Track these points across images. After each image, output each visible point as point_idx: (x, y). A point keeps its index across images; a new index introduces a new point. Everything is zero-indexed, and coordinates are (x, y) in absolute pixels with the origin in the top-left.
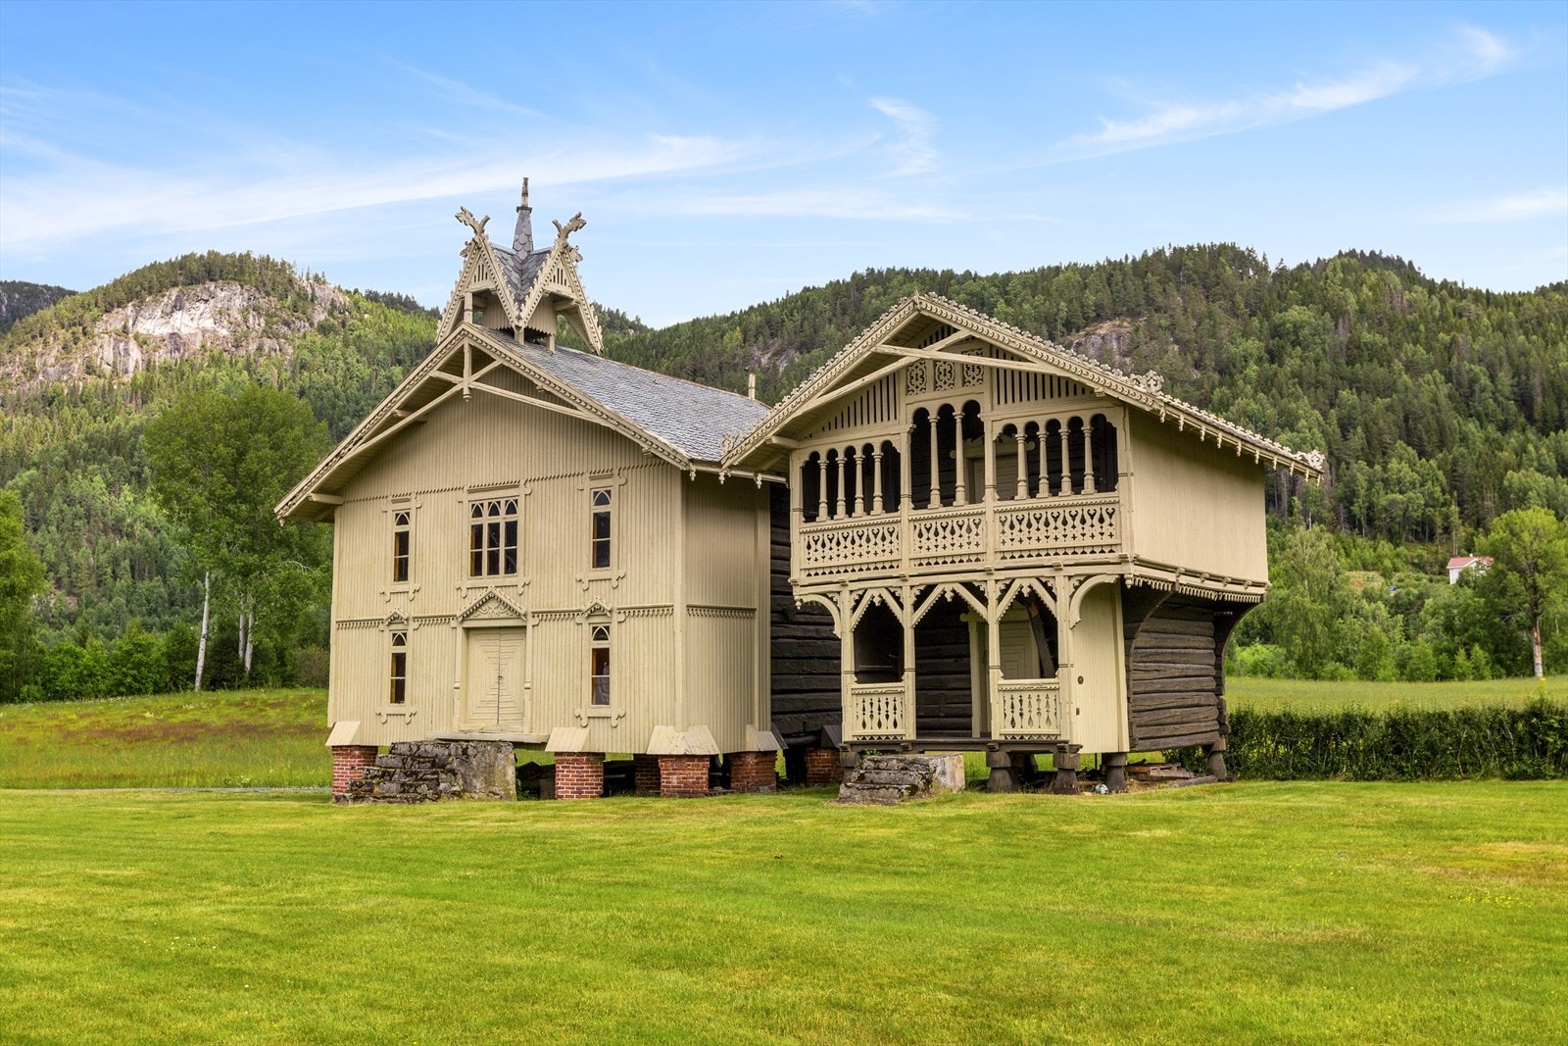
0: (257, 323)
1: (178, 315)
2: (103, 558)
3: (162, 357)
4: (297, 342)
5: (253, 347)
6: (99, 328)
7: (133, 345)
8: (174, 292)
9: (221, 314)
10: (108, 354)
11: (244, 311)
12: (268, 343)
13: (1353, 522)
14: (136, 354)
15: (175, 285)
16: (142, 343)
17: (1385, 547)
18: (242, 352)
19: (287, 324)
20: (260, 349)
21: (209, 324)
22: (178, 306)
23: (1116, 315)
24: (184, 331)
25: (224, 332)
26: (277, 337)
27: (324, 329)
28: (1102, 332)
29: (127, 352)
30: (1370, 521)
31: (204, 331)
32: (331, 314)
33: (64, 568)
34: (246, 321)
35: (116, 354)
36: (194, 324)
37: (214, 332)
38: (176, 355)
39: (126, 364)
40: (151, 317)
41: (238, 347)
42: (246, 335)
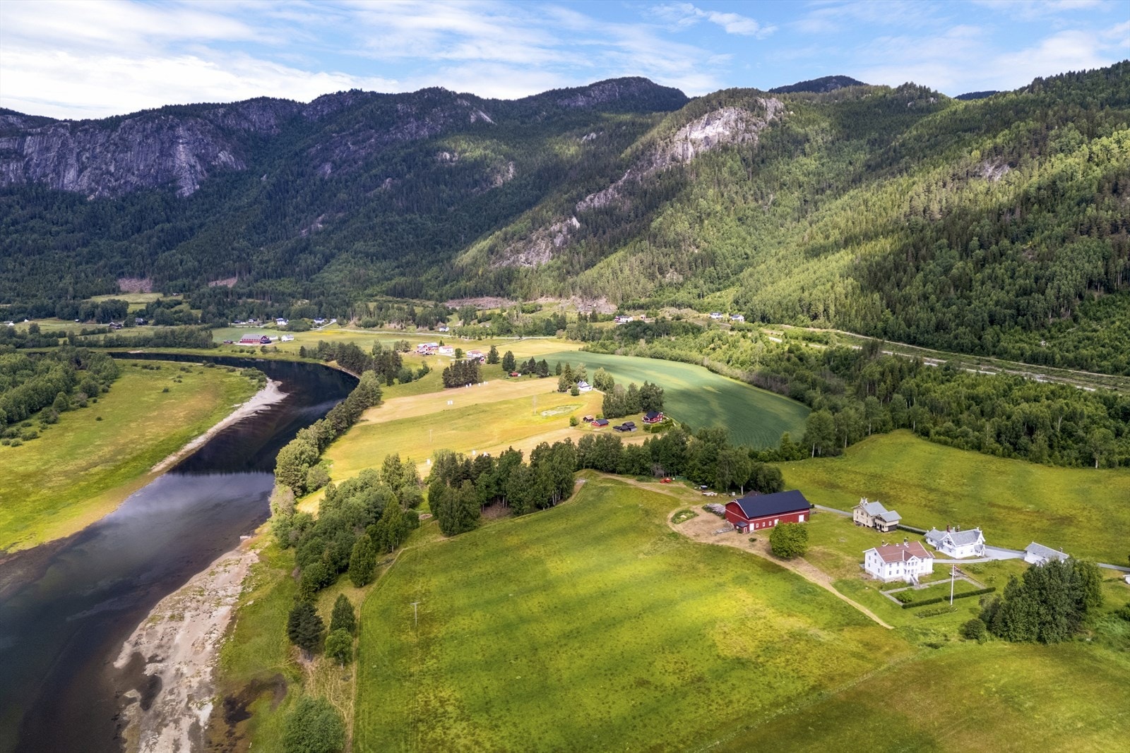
0: (742, 126)
1: (708, 127)
2: (691, 259)
3: (702, 149)
4: (760, 133)
5: (740, 139)
6: (676, 138)
7: (690, 145)
8: (706, 116)
9: (726, 124)
10: (680, 150)
11: (736, 121)
12: (747, 136)
14: (691, 149)
15: (706, 112)
16: (693, 143)
18: (736, 142)
19: (755, 125)
20: (743, 140)
21: (721, 130)
22: (708, 123)
24: (711, 135)
25: (727, 133)
26: (750, 132)
27: (773, 124)
29: (688, 149)
31: (719, 134)
32: (775, 115)
33: (677, 264)
34: (737, 126)
35: (683, 150)
36: (714, 131)
37: (723, 133)
38: (708, 147)
39: (687, 154)
40: (697, 130)
41: (733, 139)
42: (737, 133)
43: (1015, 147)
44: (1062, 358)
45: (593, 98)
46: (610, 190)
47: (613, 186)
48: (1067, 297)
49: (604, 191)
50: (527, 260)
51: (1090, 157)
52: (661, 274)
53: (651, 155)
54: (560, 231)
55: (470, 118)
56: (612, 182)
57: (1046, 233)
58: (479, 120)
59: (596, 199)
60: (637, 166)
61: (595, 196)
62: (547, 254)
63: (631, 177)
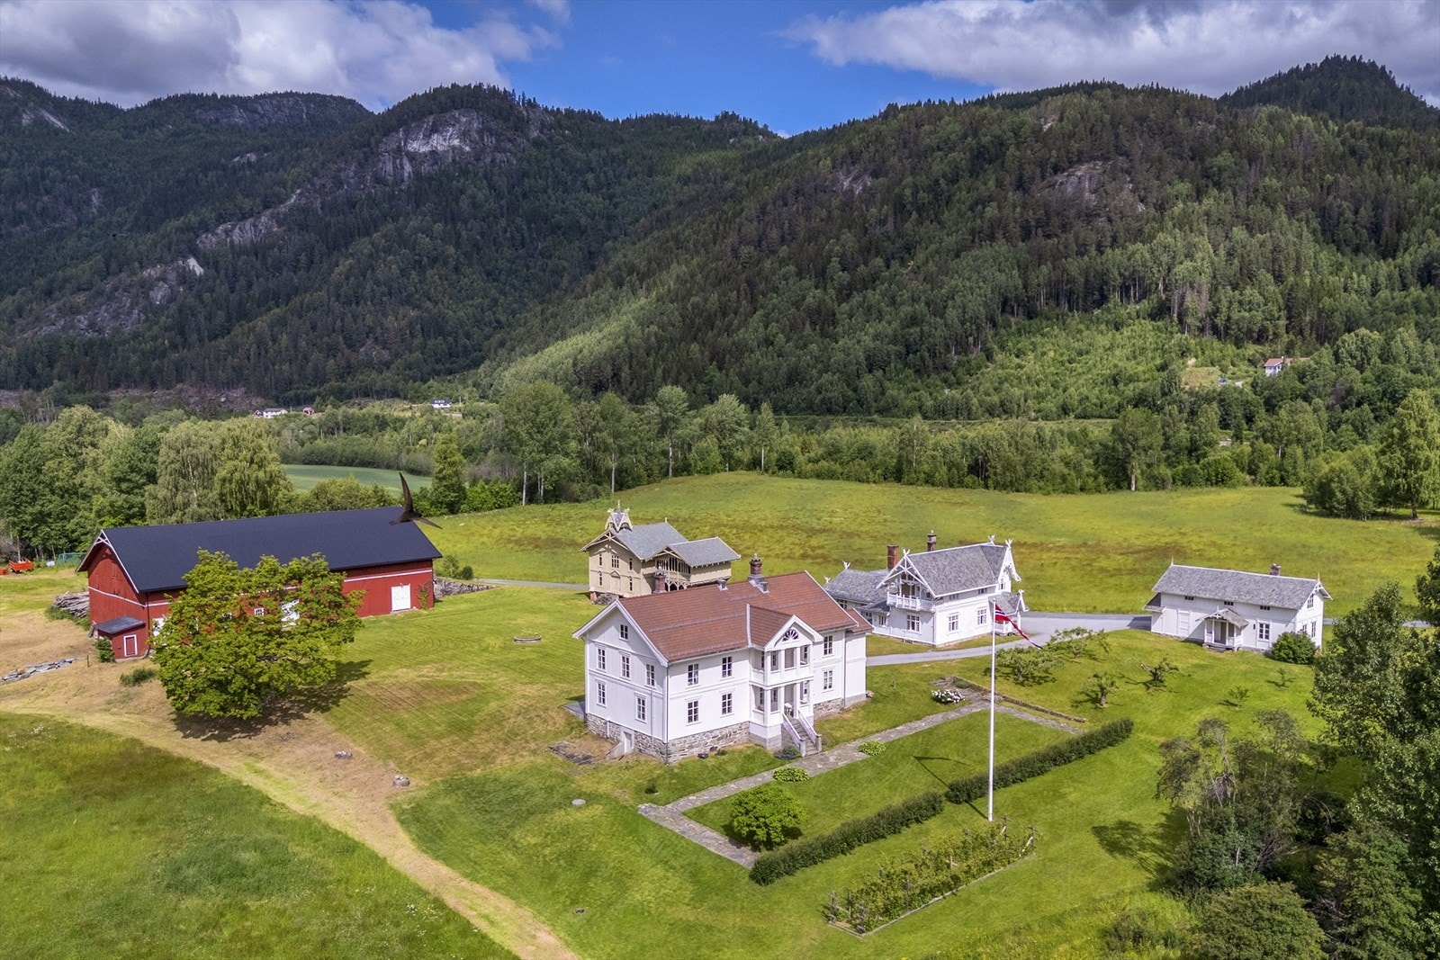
0: (490, 141)
1: (435, 136)
2: (404, 323)
3: (425, 168)
4: (519, 155)
5: (488, 160)
6: (382, 148)
7: (405, 161)
8: (431, 119)
9: (464, 135)
10: (389, 167)
11: (480, 132)
12: (499, 156)
13: (1215, 330)
14: (408, 168)
15: (431, 113)
16: (413, 157)
17: (1230, 349)
18: (481, 164)
19: (510, 140)
20: (493, 161)
21: (456, 142)
22: (434, 129)
23: (1093, 159)
24: (439, 148)
25: (467, 149)
26: (504, 151)
27: (537, 144)
28: (1079, 174)
29: (402, 167)
30: (1227, 328)
31: (454, 148)
32: (541, 132)
33: (379, 331)
34: (482, 140)
35: (395, 167)
36: (446, 144)
37: (461, 149)
38: (436, 167)
39: (402, 175)
40: (416, 139)
41: (478, 160)
42: (483, 150)
43: (877, 151)
44: (981, 403)
45: (262, 116)
46: (263, 219)
47: (268, 212)
48: (974, 320)
49: (251, 220)
50: (92, 325)
51: (979, 153)
52: (350, 347)
53: (339, 170)
54: (163, 279)
55: (21, 117)
56: (266, 207)
57: (933, 247)
58: (40, 123)
59: (237, 230)
60: (313, 185)
61: (234, 227)
62: (135, 316)
63: (303, 201)
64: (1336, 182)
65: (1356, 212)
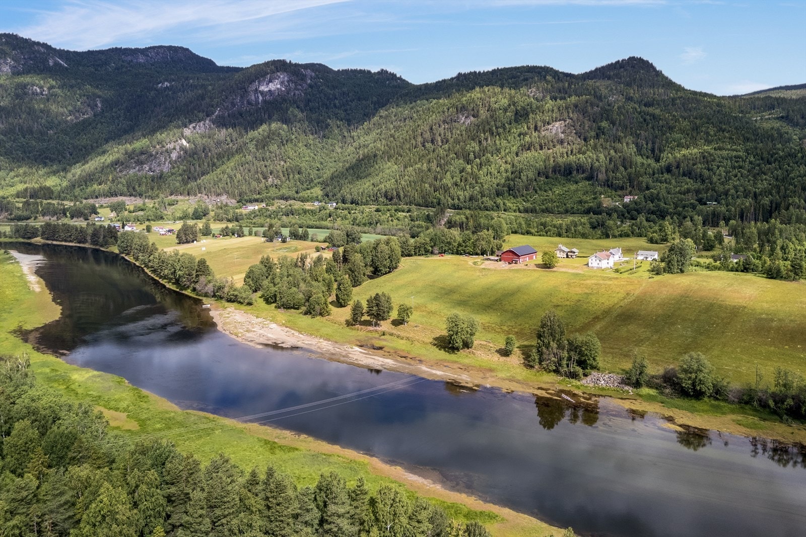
0: (292, 85)
1: (270, 84)
2: (283, 169)
3: (268, 98)
4: (304, 91)
5: (292, 94)
6: (250, 89)
7: (259, 95)
8: (269, 76)
9: (282, 83)
10: (253, 98)
11: (288, 82)
12: (297, 92)
13: (608, 186)
14: (261, 98)
16: (262, 93)
17: (614, 192)
18: (290, 95)
19: (300, 85)
20: (294, 94)
21: (279, 86)
22: (270, 81)
23: (560, 120)
24: (272, 89)
25: (283, 89)
26: (298, 90)
27: (311, 86)
28: (556, 126)
29: (258, 98)
30: (612, 185)
31: (278, 89)
32: (311, 80)
33: (275, 173)
34: (289, 85)
35: (256, 98)
36: (275, 87)
37: (281, 89)
38: (272, 97)
39: (258, 101)
40: (263, 85)
41: (288, 94)
42: (290, 89)
43: (474, 106)
44: (540, 208)
46: (207, 122)
47: (209, 118)
49: (203, 122)
50: (150, 169)
52: (264, 179)
53: (233, 99)
54: (174, 149)
55: (48, 61)
56: (208, 116)
57: (507, 151)
58: (57, 64)
59: (198, 127)
60: (223, 106)
61: (196, 125)
62: (167, 165)
63: (221, 113)
64: (640, 133)
65: (647, 144)
